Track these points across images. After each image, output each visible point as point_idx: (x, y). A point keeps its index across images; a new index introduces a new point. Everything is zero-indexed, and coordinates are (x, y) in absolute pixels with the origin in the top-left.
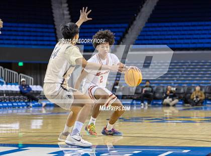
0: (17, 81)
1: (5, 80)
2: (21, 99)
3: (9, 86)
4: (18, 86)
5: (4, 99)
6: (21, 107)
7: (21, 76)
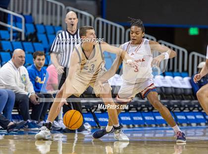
0: (186, 68)
1: (160, 66)
2: (194, 108)
3: (168, 78)
4: (186, 79)
6: (194, 125)
7: (193, 56)
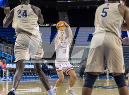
3: (33, 66)
5: (30, 73)
